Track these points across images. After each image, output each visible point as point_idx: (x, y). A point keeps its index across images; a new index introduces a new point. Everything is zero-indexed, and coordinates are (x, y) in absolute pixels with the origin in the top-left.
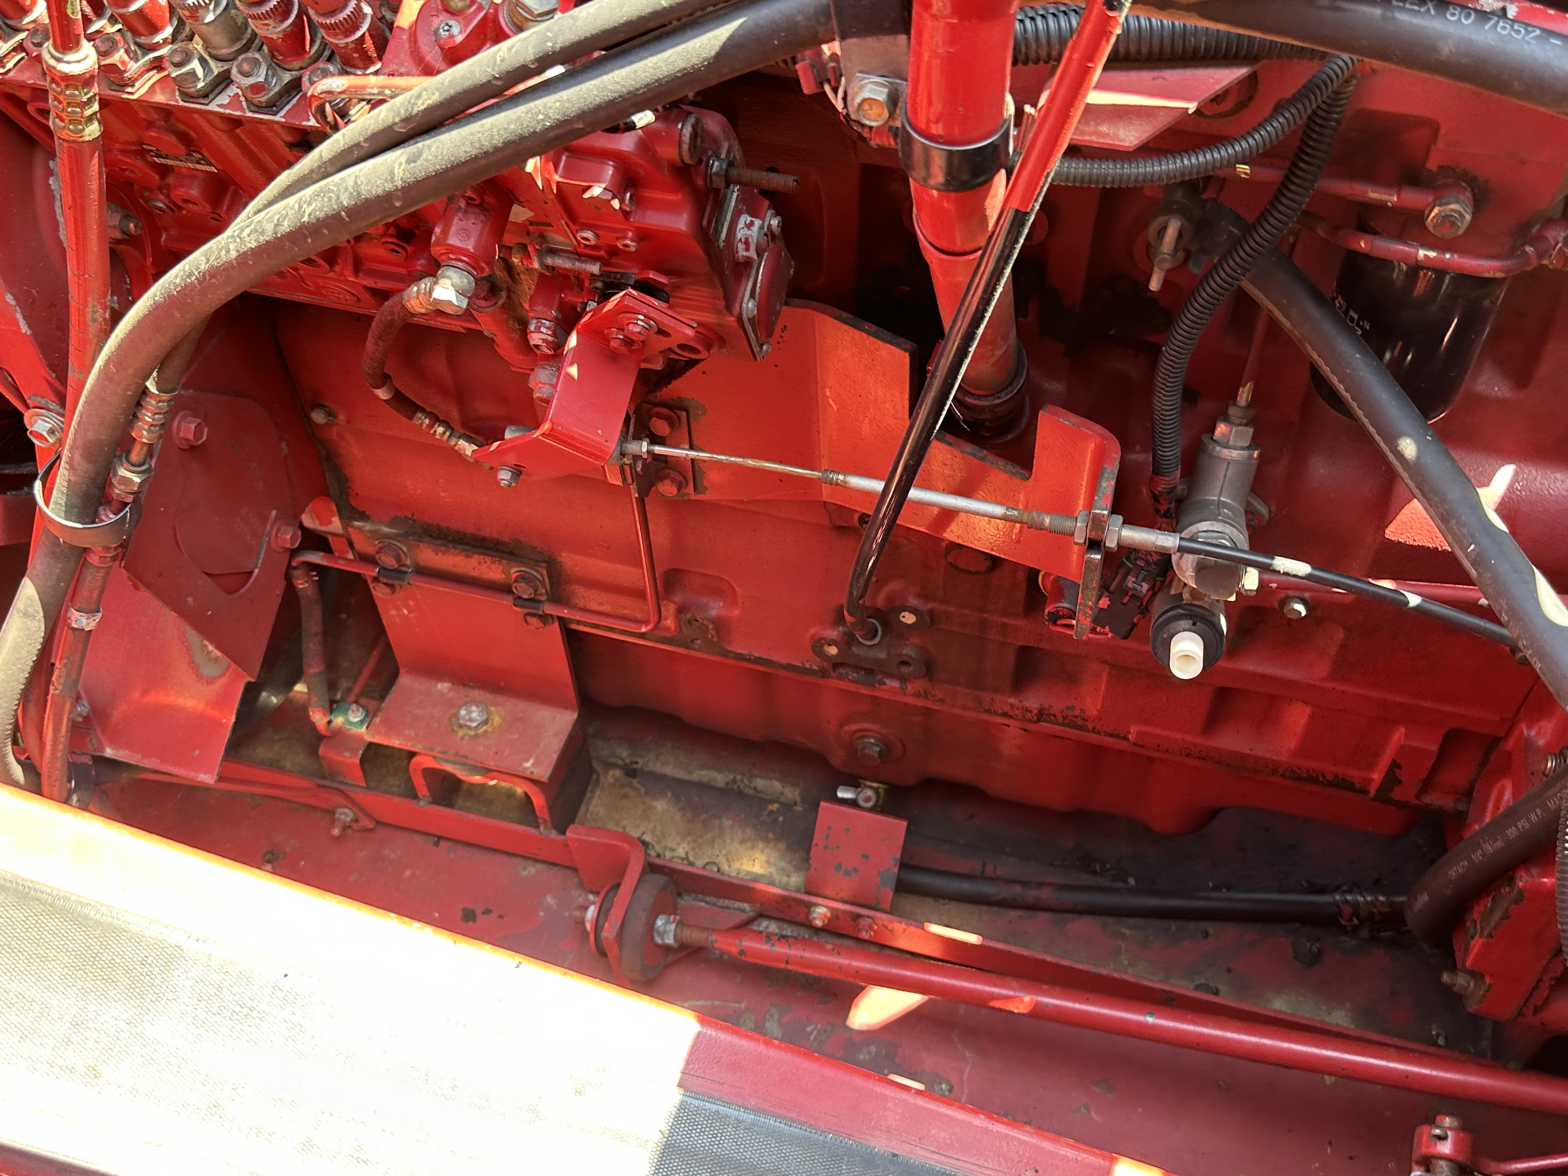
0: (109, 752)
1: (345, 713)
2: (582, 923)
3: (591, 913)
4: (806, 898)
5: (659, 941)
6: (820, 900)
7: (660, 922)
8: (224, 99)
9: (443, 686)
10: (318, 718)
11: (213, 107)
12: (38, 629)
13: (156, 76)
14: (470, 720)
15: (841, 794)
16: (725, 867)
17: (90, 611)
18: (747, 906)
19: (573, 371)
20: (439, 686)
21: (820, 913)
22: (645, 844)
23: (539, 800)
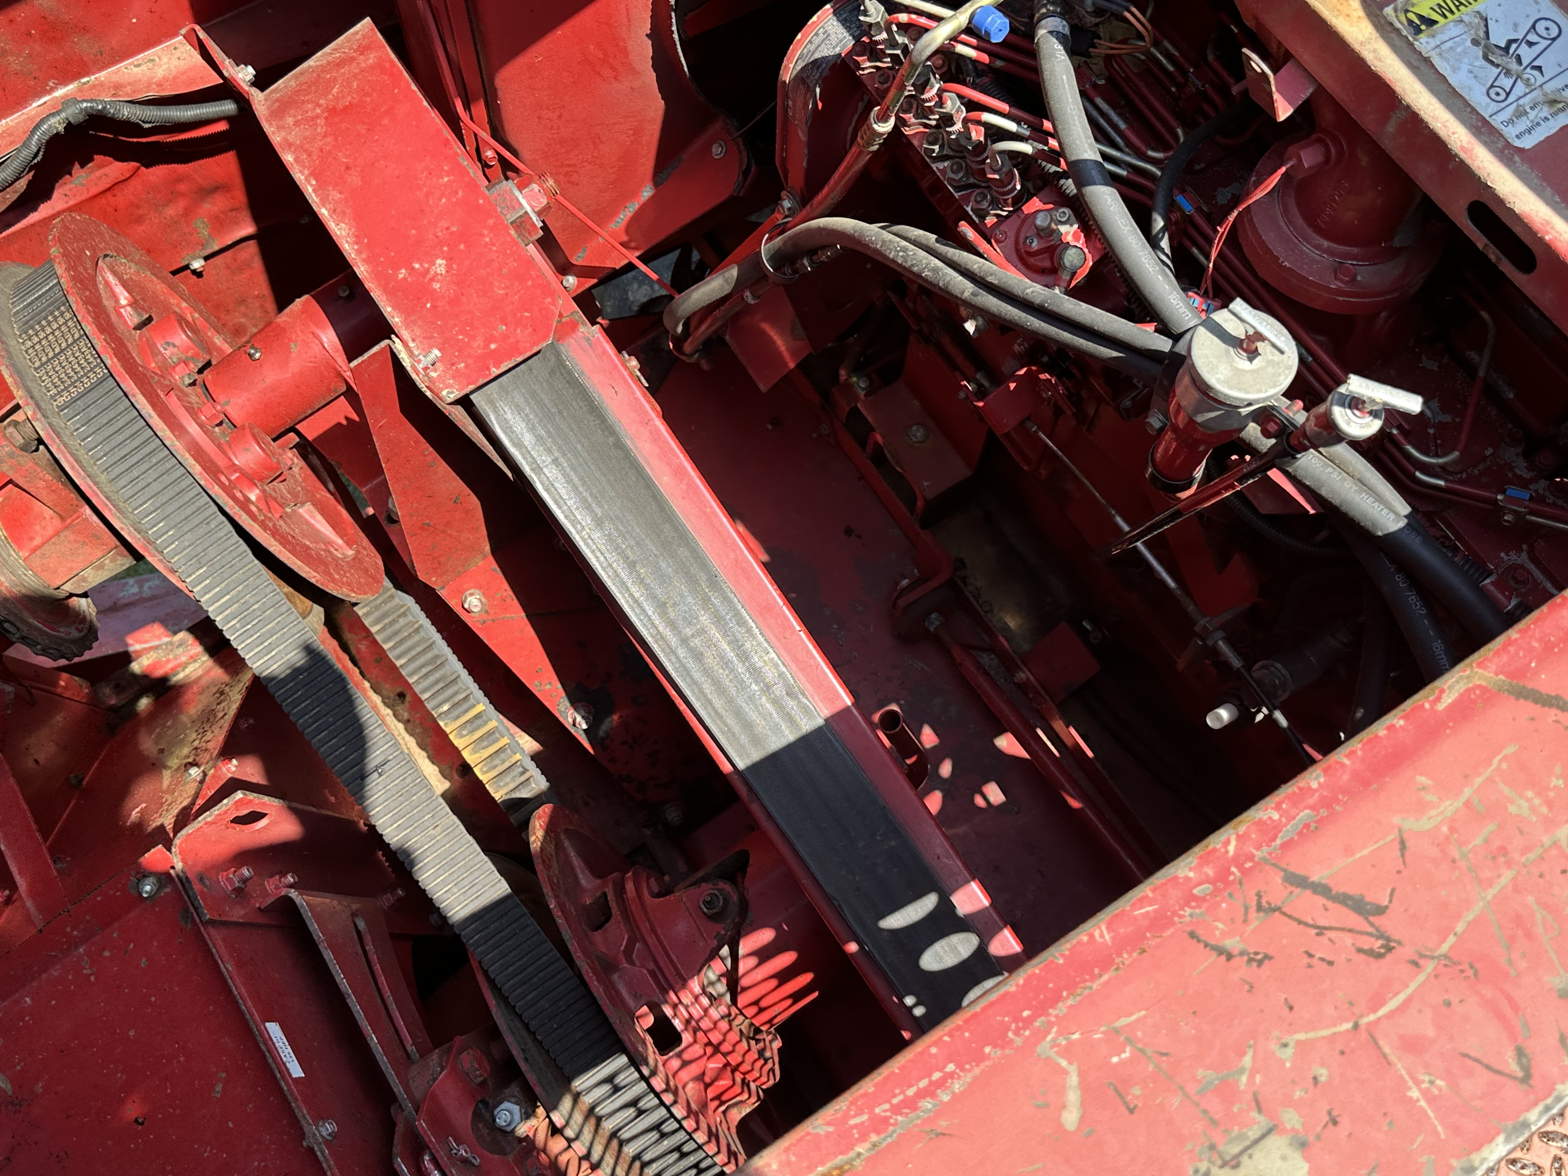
0: (727, 338)
1: (859, 378)
2: (897, 583)
3: (905, 582)
4: (1019, 662)
5: (926, 624)
6: (1025, 669)
7: (933, 616)
8: (941, 165)
9: (916, 403)
10: (843, 373)
11: (934, 166)
12: (727, 289)
13: (922, 129)
14: (915, 436)
15: (1084, 623)
16: (996, 611)
17: (755, 297)
18: (988, 640)
19: (1012, 386)
20: (915, 401)
21: (1022, 676)
22: (964, 565)
23: (920, 503)
